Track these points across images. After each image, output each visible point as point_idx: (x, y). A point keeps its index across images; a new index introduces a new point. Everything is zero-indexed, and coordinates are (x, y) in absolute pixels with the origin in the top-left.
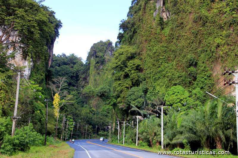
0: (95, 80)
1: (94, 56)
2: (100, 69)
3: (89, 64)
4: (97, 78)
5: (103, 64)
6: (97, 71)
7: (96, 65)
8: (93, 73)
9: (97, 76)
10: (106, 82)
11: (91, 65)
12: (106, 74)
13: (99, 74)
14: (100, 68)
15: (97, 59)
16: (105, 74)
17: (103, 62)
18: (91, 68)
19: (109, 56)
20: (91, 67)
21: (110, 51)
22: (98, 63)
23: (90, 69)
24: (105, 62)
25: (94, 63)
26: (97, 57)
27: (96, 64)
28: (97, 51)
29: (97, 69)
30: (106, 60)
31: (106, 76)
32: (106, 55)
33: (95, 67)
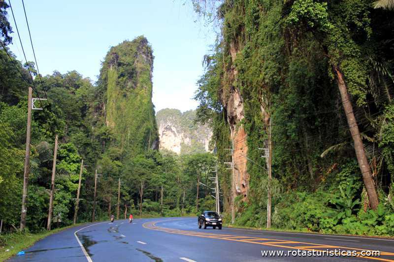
0: (118, 108)
1: (115, 63)
2: (128, 87)
3: (106, 79)
4: (123, 103)
5: (133, 77)
6: (122, 92)
7: (120, 79)
8: (114, 95)
9: (121, 101)
10: (140, 112)
11: (109, 81)
12: (139, 97)
13: (125, 96)
14: (127, 85)
15: (121, 69)
16: (136, 96)
17: (132, 74)
18: (109, 87)
19: (143, 63)
20: (108, 85)
21: (144, 53)
22: (122, 75)
23: (108, 90)
24: (136, 74)
25: (116, 76)
26: (120, 64)
27: (119, 78)
28: (120, 54)
29: (123, 88)
30: (137, 70)
31: (140, 100)
32: (138, 61)
33: (118, 83)
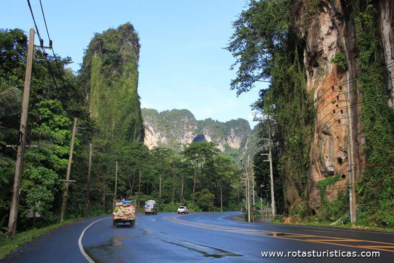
0: (103, 97)
1: (100, 49)
2: (113, 75)
3: (89, 67)
4: (108, 92)
5: (118, 65)
6: (107, 80)
7: (105, 67)
8: (98, 84)
9: (106, 90)
10: (126, 102)
11: (93, 69)
12: (124, 85)
13: (110, 84)
14: (112, 74)
15: (106, 57)
16: (121, 85)
17: (117, 61)
18: (93, 75)
19: (129, 51)
20: (92, 73)
21: (130, 40)
22: (107, 63)
23: (92, 78)
24: (122, 62)
25: (100, 63)
26: (104, 51)
27: (104, 65)
28: (105, 40)
29: (107, 76)
30: (123, 57)
31: (125, 90)
32: (123, 49)
33: (102, 71)
